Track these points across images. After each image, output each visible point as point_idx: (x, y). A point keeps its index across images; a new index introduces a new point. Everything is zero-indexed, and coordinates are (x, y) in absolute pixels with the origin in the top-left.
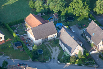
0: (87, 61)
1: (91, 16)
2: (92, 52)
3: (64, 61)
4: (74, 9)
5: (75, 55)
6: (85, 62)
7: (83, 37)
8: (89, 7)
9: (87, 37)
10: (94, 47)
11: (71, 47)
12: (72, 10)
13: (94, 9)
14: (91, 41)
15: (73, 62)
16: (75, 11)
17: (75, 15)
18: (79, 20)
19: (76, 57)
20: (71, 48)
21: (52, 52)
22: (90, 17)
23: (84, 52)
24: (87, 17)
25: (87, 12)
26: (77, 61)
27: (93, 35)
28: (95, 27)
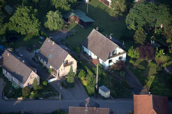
0: (46, 93)
1: (42, 33)
2: (52, 80)
3: (14, 95)
4: (17, 25)
5: (29, 85)
6: (44, 93)
7: (35, 61)
8: (39, 21)
9: (42, 61)
10: (53, 74)
11: (22, 75)
12: (15, 26)
13: (45, 24)
14: (47, 66)
15: (27, 95)
16: (19, 27)
17: (20, 33)
18: (25, 39)
19: (30, 88)
20: (22, 77)
22: (41, 35)
23: (41, 81)
24: (37, 34)
25: (36, 28)
26: (32, 93)
27: (50, 57)
28: (52, 46)
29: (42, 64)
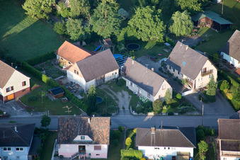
0: (182, 107)
1: (167, 39)
2: (186, 93)
3: (143, 110)
4: (137, 29)
5: (160, 99)
6: (179, 108)
7: (163, 72)
8: (164, 24)
9: (171, 71)
11: (151, 86)
12: (135, 31)
13: (170, 28)
14: (180, 77)
15: (158, 110)
16: (140, 32)
17: (141, 39)
18: (147, 47)
19: (163, 102)
20: (152, 88)
21: (117, 100)
23: (174, 94)
24: (162, 41)
25: (161, 32)
26: (165, 108)
27: (183, 64)
28: (185, 51)
29: (172, 75)
